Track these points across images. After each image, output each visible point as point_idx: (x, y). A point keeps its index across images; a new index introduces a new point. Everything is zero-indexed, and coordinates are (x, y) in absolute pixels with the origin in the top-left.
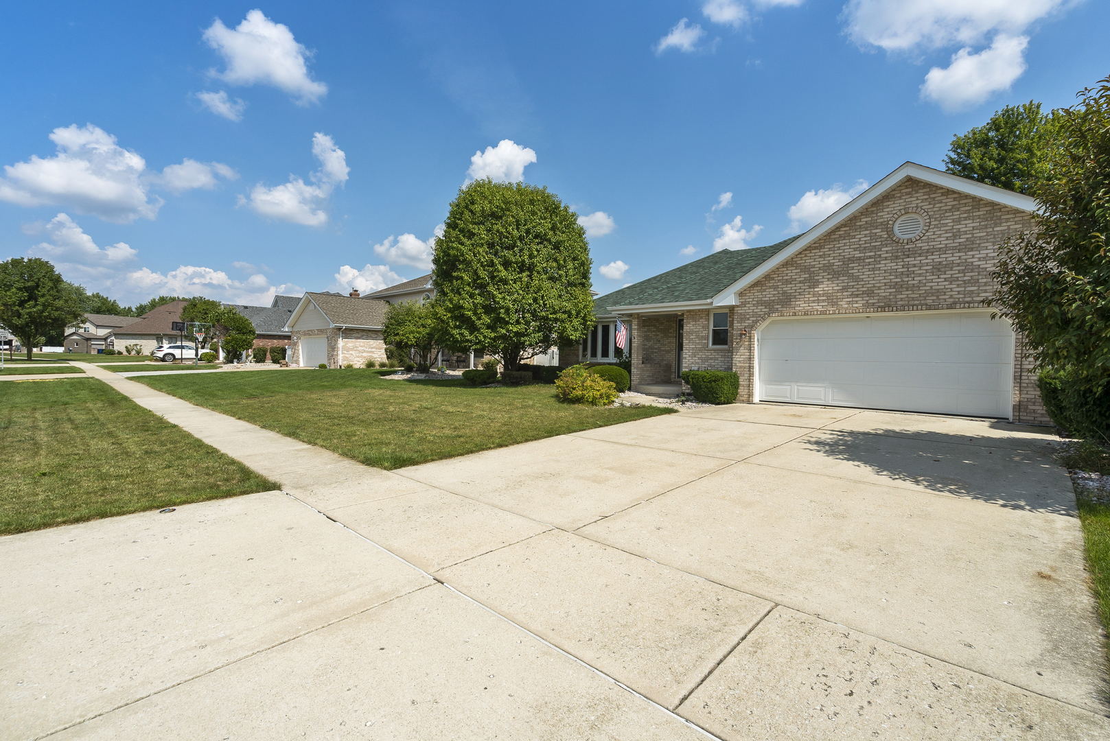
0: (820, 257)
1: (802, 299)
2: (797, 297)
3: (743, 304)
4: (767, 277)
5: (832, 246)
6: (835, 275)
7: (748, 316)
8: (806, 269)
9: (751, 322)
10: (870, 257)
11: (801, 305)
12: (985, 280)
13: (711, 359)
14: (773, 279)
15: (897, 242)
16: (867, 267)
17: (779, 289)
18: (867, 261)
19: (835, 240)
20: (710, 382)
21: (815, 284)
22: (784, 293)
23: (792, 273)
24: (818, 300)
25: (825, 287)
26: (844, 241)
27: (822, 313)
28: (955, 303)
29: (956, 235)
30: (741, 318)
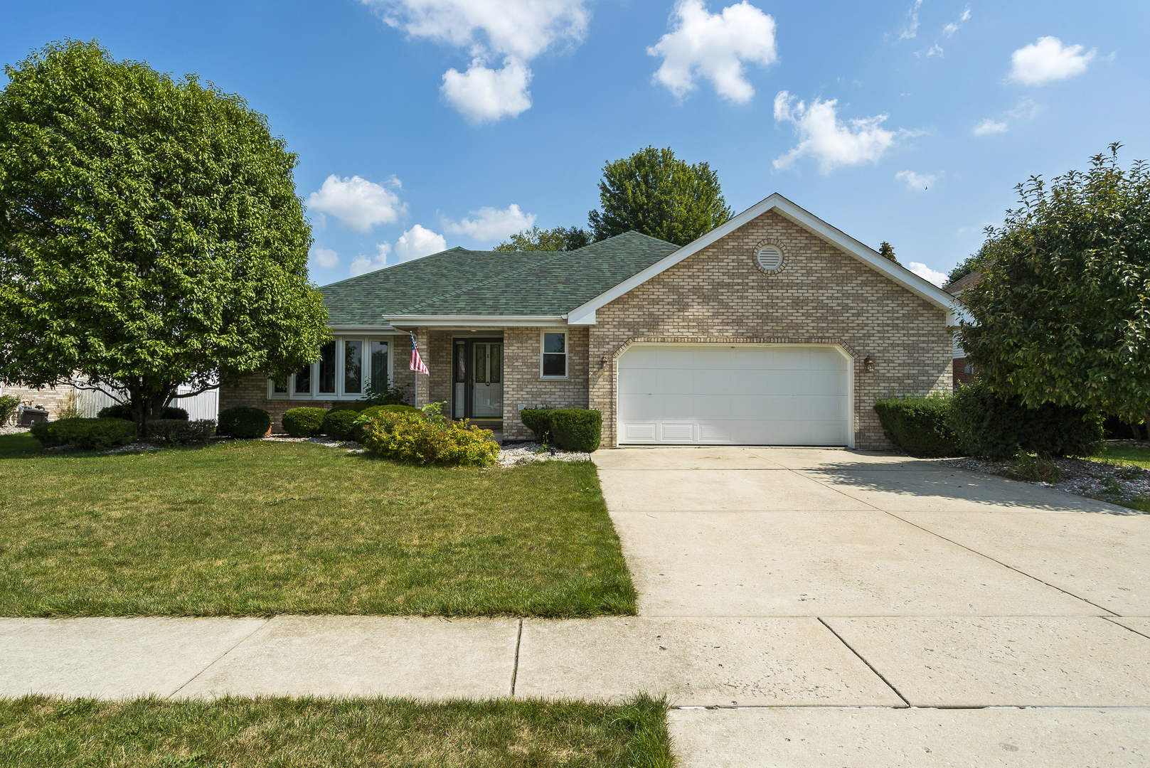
0: (689, 277)
1: (671, 324)
2: (665, 320)
3: (601, 324)
4: (630, 294)
5: (701, 267)
6: (705, 299)
7: (607, 340)
8: (674, 289)
9: (611, 347)
10: (738, 284)
11: (670, 330)
12: (832, 318)
13: (545, 393)
14: (637, 296)
15: (762, 272)
16: (735, 294)
17: (645, 310)
18: (736, 287)
19: (703, 260)
20: (584, 423)
21: (684, 307)
22: (651, 314)
23: (659, 292)
24: (688, 325)
25: (697, 310)
26: (713, 264)
27: (694, 340)
28: (810, 338)
29: (809, 273)
30: (599, 342)
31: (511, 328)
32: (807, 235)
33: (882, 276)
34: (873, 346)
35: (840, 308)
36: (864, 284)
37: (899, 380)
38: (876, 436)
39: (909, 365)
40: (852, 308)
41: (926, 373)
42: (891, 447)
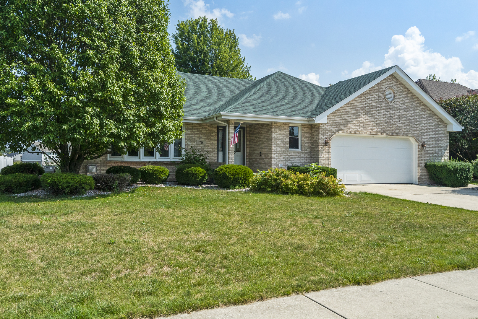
0: (360, 102)
1: (353, 124)
2: (351, 123)
5: (365, 97)
6: (367, 113)
7: (327, 131)
8: (354, 107)
9: (329, 135)
10: (379, 107)
11: (353, 127)
12: (411, 125)
13: (292, 158)
14: (342, 112)
15: (387, 102)
16: (377, 111)
17: (343, 117)
18: (378, 108)
19: (366, 94)
21: (358, 116)
22: (345, 119)
23: (348, 108)
24: (360, 126)
25: (364, 118)
26: (369, 96)
27: (362, 133)
28: (404, 134)
29: (403, 104)
30: (324, 132)
31: (276, 123)
32: (403, 86)
33: (428, 107)
34: (424, 138)
35: (414, 120)
36: (422, 110)
37: (432, 154)
38: (425, 178)
39: (436, 147)
40: (418, 121)
41: (440, 151)
42: (429, 183)
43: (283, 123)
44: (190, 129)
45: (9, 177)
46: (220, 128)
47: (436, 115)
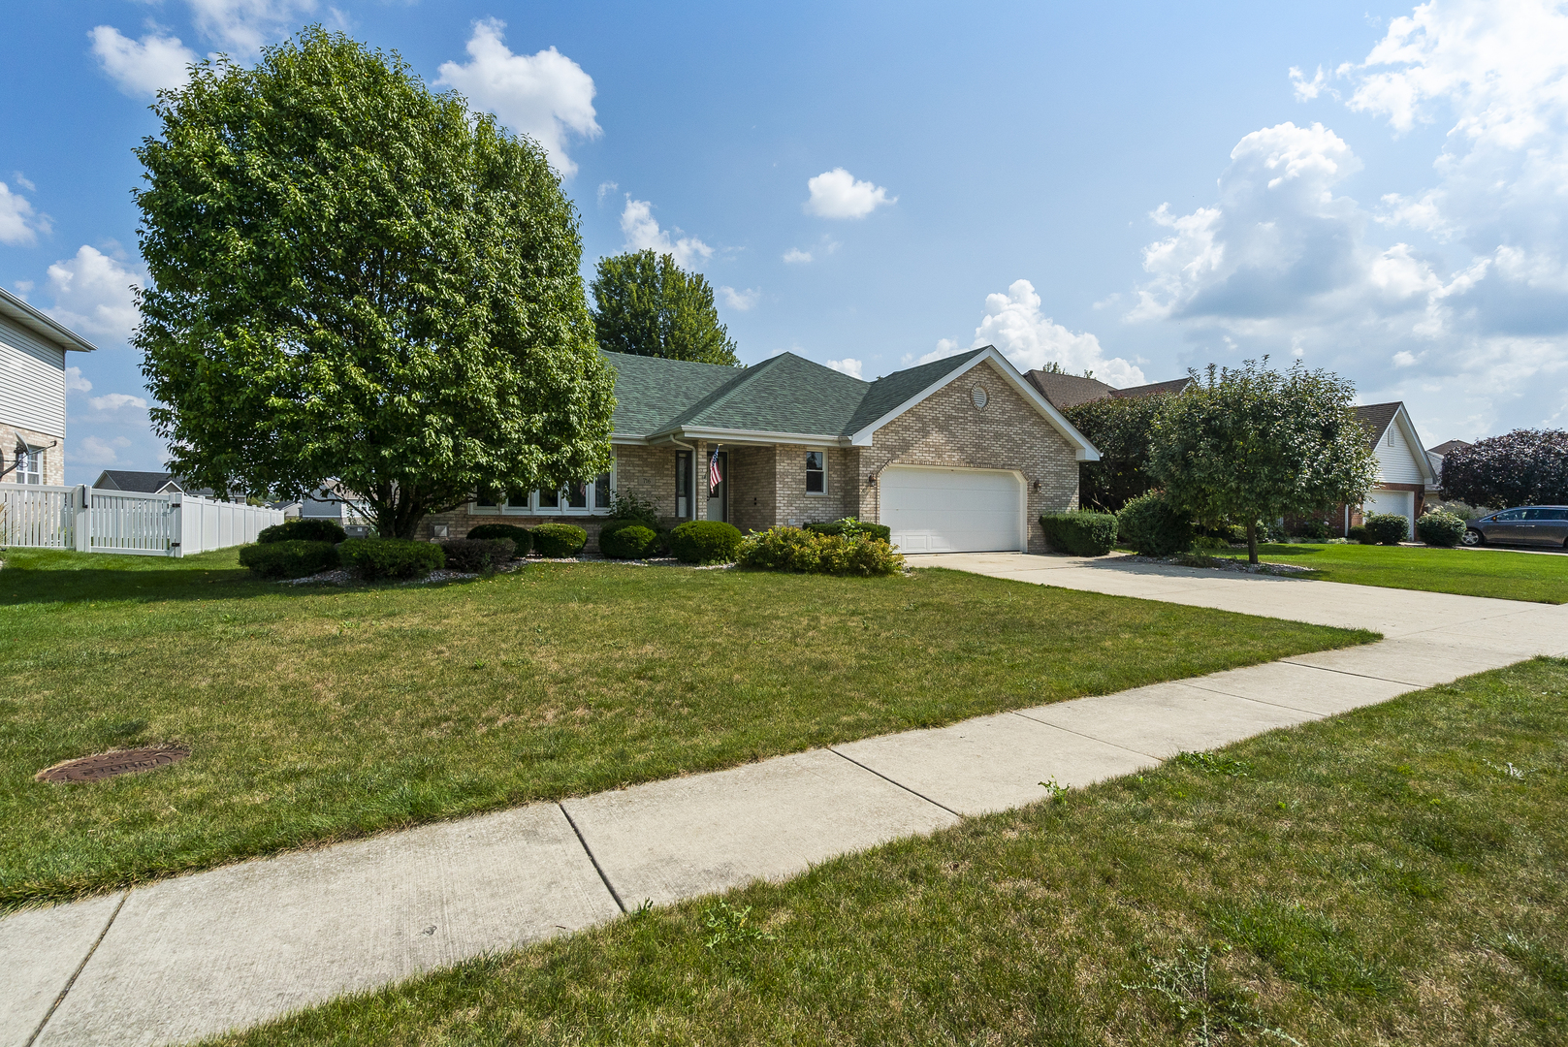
1: (917, 448)
2: (914, 445)
3: (873, 447)
5: (938, 401)
6: (942, 429)
7: (873, 461)
8: (920, 418)
9: (876, 467)
10: (961, 418)
11: (917, 453)
12: (1016, 450)
13: (811, 509)
14: (897, 425)
15: (976, 409)
16: (959, 426)
17: (900, 435)
18: (960, 420)
21: (926, 434)
22: (904, 439)
24: (929, 450)
25: (936, 438)
26: (945, 399)
27: (933, 464)
28: (1004, 465)
29: (1003, 413)
30: (867, 462)
31: (782, 445)
33: (1043, 419)
34: (1039, 473)
35: (1021, 442)
36: (1034, 424)
37: (1051, 499)
38: (1040, 542)
39: (1057, 488)
40: (1027, 442)
41: (1065, 495)
43: (795, 445)
44: (626, 456)
45: (274, 548)
46: (681, 455)
47: (1057, 432)
